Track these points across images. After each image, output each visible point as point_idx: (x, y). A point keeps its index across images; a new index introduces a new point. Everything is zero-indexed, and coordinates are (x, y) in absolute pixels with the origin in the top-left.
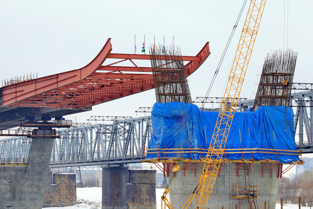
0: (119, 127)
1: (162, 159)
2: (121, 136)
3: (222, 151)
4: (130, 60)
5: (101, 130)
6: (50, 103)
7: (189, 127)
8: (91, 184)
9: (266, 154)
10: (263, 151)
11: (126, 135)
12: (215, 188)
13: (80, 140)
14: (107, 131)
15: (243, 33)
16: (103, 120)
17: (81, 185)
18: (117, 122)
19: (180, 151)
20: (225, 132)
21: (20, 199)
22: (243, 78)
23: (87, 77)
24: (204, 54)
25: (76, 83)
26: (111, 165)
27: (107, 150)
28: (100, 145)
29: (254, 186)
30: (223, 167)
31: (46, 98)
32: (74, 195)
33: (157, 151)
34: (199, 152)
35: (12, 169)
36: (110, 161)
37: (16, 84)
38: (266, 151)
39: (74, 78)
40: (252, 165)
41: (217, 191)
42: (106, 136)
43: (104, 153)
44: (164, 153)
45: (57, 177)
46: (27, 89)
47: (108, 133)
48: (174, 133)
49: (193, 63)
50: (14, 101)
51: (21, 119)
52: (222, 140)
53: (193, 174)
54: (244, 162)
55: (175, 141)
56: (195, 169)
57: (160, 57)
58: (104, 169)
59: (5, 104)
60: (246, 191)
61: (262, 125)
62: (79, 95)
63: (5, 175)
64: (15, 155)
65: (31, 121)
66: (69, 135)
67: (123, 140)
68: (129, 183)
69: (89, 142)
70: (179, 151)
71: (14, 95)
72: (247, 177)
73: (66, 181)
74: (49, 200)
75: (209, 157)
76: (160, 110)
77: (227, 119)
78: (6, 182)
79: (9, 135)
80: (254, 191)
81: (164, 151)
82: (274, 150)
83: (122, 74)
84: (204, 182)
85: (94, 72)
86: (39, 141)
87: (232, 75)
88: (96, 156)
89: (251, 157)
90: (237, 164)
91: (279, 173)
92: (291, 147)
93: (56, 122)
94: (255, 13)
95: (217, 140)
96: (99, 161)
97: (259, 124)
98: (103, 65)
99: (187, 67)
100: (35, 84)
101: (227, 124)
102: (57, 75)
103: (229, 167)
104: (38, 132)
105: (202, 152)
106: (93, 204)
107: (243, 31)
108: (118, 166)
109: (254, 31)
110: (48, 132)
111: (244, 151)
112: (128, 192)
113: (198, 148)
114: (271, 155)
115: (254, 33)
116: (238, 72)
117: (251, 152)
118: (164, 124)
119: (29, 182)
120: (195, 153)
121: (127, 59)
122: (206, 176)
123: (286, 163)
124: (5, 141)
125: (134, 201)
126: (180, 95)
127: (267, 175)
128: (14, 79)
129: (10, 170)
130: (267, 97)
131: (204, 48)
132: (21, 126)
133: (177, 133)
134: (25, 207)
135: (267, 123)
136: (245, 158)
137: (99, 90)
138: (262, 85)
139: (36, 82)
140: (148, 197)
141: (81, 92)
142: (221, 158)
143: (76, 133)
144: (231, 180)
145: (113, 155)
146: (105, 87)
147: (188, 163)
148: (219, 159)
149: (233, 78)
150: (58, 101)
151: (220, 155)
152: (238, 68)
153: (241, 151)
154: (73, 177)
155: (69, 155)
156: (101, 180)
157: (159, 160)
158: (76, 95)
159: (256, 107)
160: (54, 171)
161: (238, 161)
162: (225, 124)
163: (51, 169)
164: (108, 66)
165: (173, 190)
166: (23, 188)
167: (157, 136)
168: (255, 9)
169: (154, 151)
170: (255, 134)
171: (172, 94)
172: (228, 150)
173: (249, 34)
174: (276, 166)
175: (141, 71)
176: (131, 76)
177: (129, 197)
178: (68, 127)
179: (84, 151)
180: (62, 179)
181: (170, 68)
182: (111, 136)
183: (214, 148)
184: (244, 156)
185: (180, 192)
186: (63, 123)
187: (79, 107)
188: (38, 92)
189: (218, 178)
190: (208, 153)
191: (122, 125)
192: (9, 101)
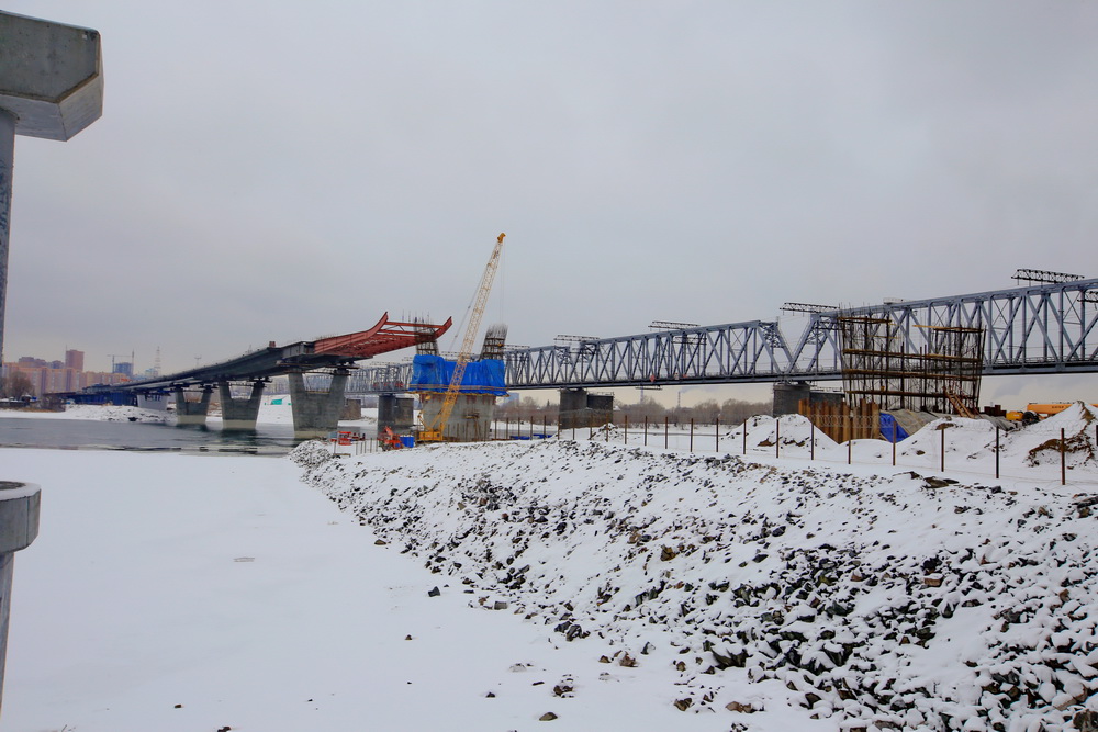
0: (391, 369)
1: (418, 392)
2: (392, 375)
3: (458, 387)
4: (400, 326)
5: (379, 371)
6: (345, 353)
7: (437, 370)
8: (371, 406)
9: (486, 390)
11: (395, 374)
12: (453, 411)
13: (364, 378)
14: (383, 372)
15: (474, 312)
16: (380, 365)
17: (365, 407)
18: (389, 367)
19: (431, 386)
20: (460, 375)
21: (324, 414)
23: (371, 337)
24: (449, 324)
25: (364, 340)
26: (385, 394)
27: (382, 384)
28: (378, 381)
29: (478, 411)
30: (458, 398)
31: (343, 349)
32: (359, 413)
33: (416, 386)
34: (443, 388)
35: (320, 395)
36: (384, 391)
38: (486, 388)
39: (363, 337)
40: (477, 397)
41: (454, 414)
42: (382, 375)
45: (349, 401)
46: (331, 343)
48: (427, 375)
49: (441, 330)
50: (322, 351)
51: (326, 363)
52: (458, 381)
53: (439, 402)
54: (472, 395)
55: (428, 380)
56: (440, 399)
57: (419, 325)
58: (380, 396)
59: (316, 352)
60: (472, 413)
61: (484, 371)
63: (315, 398)
65: (333, 365)
68: (396, 406)
69: (371, 378)
71: (322, 347)
72: (473, 404)
73: (355, 404)
74: (344, 416)
75: (450, 391)
76: (418, 360)
78: (315, 403)
79: (318, 373)
80: (478, 414)
81: (420, 386)
82: (491, 388)
84: (446, 407)
85: (376, 334)
86: (338, 377)
87: (466, 339)
89: (476, 392)
90: (467, 396)
91: (494, 402)
92: (502, 386)
93: (349, 365)
94: (482, 300)
95: (455, 380)
96: (377, 391)
97: (482, 370)
98: (382, 329)
99: (437, 332)
100: (336, 340)
103: (462, 398)
104: (337, 371)
105: (445, 388)
106: (373, 419)
107: (474, 310)
108: (389, 394)
109: (481, 310)
110: (344, 371)
111: (472, 387)
112: (395, 412)
113: (443, 385)
114: (489, 391)
115: (481, 312)
116: (470, 337)
117: (476, 389)
118: (420, 368)
119: (330, 404)
120: (441, 388)
121: (397, 326)
122: (447, 403)
123: (499, 396)
125: (399, 418)
126: (432, 350)
127: (486, 403)
129: (318, 395)
130: (488, 353)
131: (448, 320)
132: (326, 367)
133: (429, 375)
134: (327, 420)
135: (487, 370)
136: (472, 392)
137: (379, 345)
138: (485, 346)
141: (367, 346)
143: (362, 373)
144: (463, 406)
145: (386, 387)
146: (383, 344)
147: (435, 394)
148: (456, 392)
149: (467, 341)
150: (351, 352)
151: (457, 390)
152: (470, 334)
153: (470, 387)
154: (359, 402)
155: (357, 387)
156: (378, 404)
157: (416, 392)
158: (364, 348)
159: (481, 360)
160: (347, 397)
161: (468, 394)
162: (461, 370)
164: (385, 330)
166: (326, 407)
167: (415, 376)
168: (482, 297)
169: (413, 386)
170: (480, 377)
171: (427, 349)
172: (462, 387)
173: (478, 312)
174: (492, 397)
175: (407, 334)
176: (400, 337)
177: (396, 415)
178: (357, 368)
179: (367, 384)
180: (352, 403)
181: (425, 332)
182: (385, 375)
183: (453, 385)
185: (430, 413)
186: (354, 366)
187: (365, 356)
188: (338, 345)
189: (455, 405)
190: (449, 388)
191: (393, 368)
192: (318, 350)
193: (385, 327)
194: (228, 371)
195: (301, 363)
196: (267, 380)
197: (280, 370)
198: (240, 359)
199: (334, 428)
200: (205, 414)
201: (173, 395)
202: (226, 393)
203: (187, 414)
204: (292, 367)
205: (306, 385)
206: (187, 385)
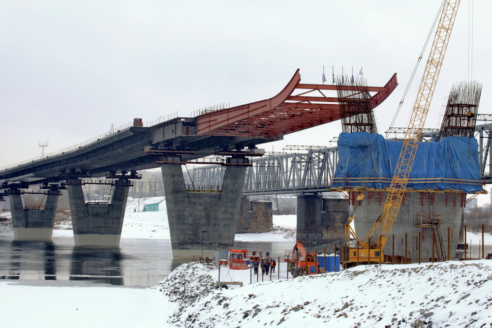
0: (313, 156)
1: (347, 188)
2: (316, 165)
3: (405, 180)
4: (318, 90)
5: (296, 158)
6: (242, 132)
7: (374, 156)
8: (287, 212)
9: (450, 184)
10: (448, 180)
11: (321, 164)
12: (400, 216)
13: (276, 168)
14: (302, 160)
15: (428, 64)
16: (298, 149)
17: (278, 213)
18: (311, 152)
19: (365, 180)
20: (409, 162)
21: (215, 225)
22: (427, 109)
23: (277, 107)
24: (392, 84)
25: (267, 112)
26: (305, 194)
27: (302, 178)
28: (295, 174)
29: (438, 215)
30: (408, 196)
31: (239, 127)
32: (270, 221)
33: (342, 180)
34: (384, 181)
35: (207, 196)
36: (305, 189)
37: (210, 114)
38: (450, 181)
39: (265, 108)
40: (436, 195)
41: (401, 220)
42: (301, 165)
43: (299, 182)
44: (349, 182)
45: (254, 204)
46: (220, 118)
47: (303, 162)
48: (360, 162)
49: (381, 94)
50: (208, 130)
51: (215, 148)
52: (407, 170)
53: (378, 203)
54: (428, 191)
55: (360, 170)
56: (380, 198)
57: (347, 88)
58: (299, 197)
59: (199, 133)
60: (430, 220)
61: (447, 156)
62: (270, 125)
63: (200, 201)
64: (214, 182)
65: (224, 151)
66: (265, 163)
67: (317, 169)
68: (323, 211)
69: (285, 171)
70: (363, 180)
71: (208, 124)
72: (431, 207)
73: (263, 209)
74: (246, 226)
75: (393, 187)
76: (346, 140)
77: (411, 149)
78: (200, 208)
79: (204, 163)
80: (437, 220)
81: (349, 180)
82: (458, 180)
83: (310, 104)
84: (388, 211)
85: (283, 102)
86: (233, 169)
87: (417, 105)
88: (291, 184)
89: (435, 187)
90: (422, 193)
91: (463, 202)
92: (475, 177)
93: (249, 151)
94: (440, 45)
95: (402, 169)
96: (295, 190)
97: (444, 154)
98: (292, 95)
99: (375, 98)
100: (227, 114)
101: (411, 154)
102: (248, 104)
103: (413, 197)
104: (232, 160)
105: (386, 182)
106: (288, 231)
107: (428, 63)
108: (312, 194)
109: (439, 62)
110: (241, 161)
111: (428, 180)
112: (322, 220)
113: (383, 178)
114: (455, 184)
115: (439, 64)
116: (423, 103)
117: (435, 182)
118: (349, 153)
119: (223, 209)
120: (380, 182)
121: (315, 90)
122: (390, 205)
123: (470, 193)
124: (204, 169)
125: (328, 229)
126: (366, 125)
127: (451, 204)
128: (208, 109)
129: (204, 196)
130: (453, 128)
131: (391, 79)
132: (215, 154)
133: (362, 162)
134: (219, 233)
135: (452, 154)
136: (429, 188)
137: (290, 120)
138: (448, 116)
139: (228, 112)
140: (342, 225)
141: (272, 122)
142: (405, 188)
143: (271, 162)
144: (415, 209)
145: (308, 184)
146: (295, 117)
147: (372, 192)
148: (403, 188)
149: (418, 109)
150: (250, 131)
151: (404, 184)
152: (422, 99)
153: (425, 180)
154: (269, 205)
155: (265, 183)
156: (296, 208)
157: (344, 189)
158: (268, 125)
159: (441, 137)
160: (252, 198)
161: (423, 191)
162: (410, 154)
163: (248, 197)
164: (297, 96)
165: (358, 218)
166: (217, 214)
167: (343, 165)
168: (440, 41)
169: (339, 180)
170: (440, 164)
171: (358, 123)
172: (412, 179)
173: (433, 65)
174: (460, 195)
175: (329, 101)
176: (320, 106)
177: (323, 225)
178: (261, 155)
179: (280, 179)
180: (259, 207)
181: (356, 99)
182: (306, 165)
183: (399, 177)
184: (429, 186)
185: (365, 220)
186: (256, 151)
187: (271, 136)
188: (231, 122)
189: (403, 207)
190: (392, 182)
191: (317, 154)
192: (203, 130)
193: (297, 92)
194: (80, 163)
195: (178, 148)
196: (134, 176)
197: (150, 160)
198: (93, 145)
199: (228, 244)
200: (51, 226)
201: (8, 199)
202: (78, 196)
203: (27, 225)
204: (166, 155)
205: (187, 181)
206: (25, 185)
